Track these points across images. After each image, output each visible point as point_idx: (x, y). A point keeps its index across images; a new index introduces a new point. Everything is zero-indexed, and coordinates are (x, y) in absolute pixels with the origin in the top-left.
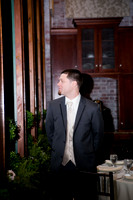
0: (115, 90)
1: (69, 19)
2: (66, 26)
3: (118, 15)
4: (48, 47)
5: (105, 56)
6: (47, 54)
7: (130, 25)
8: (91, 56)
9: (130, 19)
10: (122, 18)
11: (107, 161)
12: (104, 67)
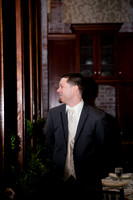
0: (114, 98)
1: (66, 24)
2: (63, 31)
3: (117, 21)
4: (45, 53)
5: (104, 63)
6: (45, 60)
7: (130, 31)
8: (89, 63)
9: (130, 25)
10: (122, 24)
11: (111, 174)
12: (103, 75)
